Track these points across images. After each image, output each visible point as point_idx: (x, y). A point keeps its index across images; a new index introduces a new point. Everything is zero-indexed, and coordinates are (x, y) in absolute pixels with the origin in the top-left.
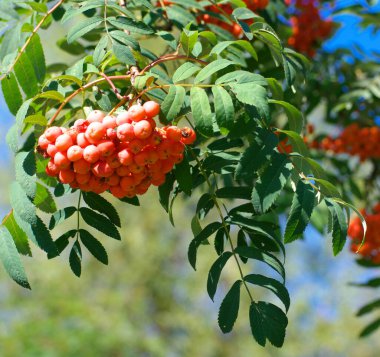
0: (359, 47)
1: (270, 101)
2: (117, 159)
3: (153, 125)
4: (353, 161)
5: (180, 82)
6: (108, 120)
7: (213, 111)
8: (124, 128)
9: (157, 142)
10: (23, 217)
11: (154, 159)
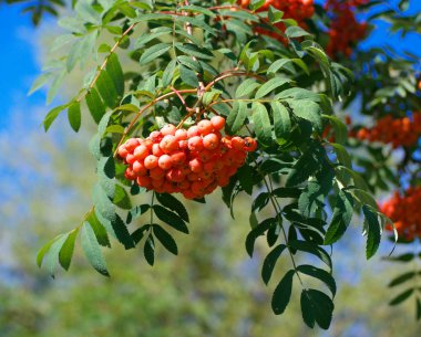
0: (391, 48)
1: (323, 115)
2: (188, 167)
3: (219, 137)
4: (386, 149)
5: (242, 98)
6: (180, 133)
7: (272, 122)
8: (194, 140)
9: (223, 152)
10: (104, 215)
11: (220, 165)
